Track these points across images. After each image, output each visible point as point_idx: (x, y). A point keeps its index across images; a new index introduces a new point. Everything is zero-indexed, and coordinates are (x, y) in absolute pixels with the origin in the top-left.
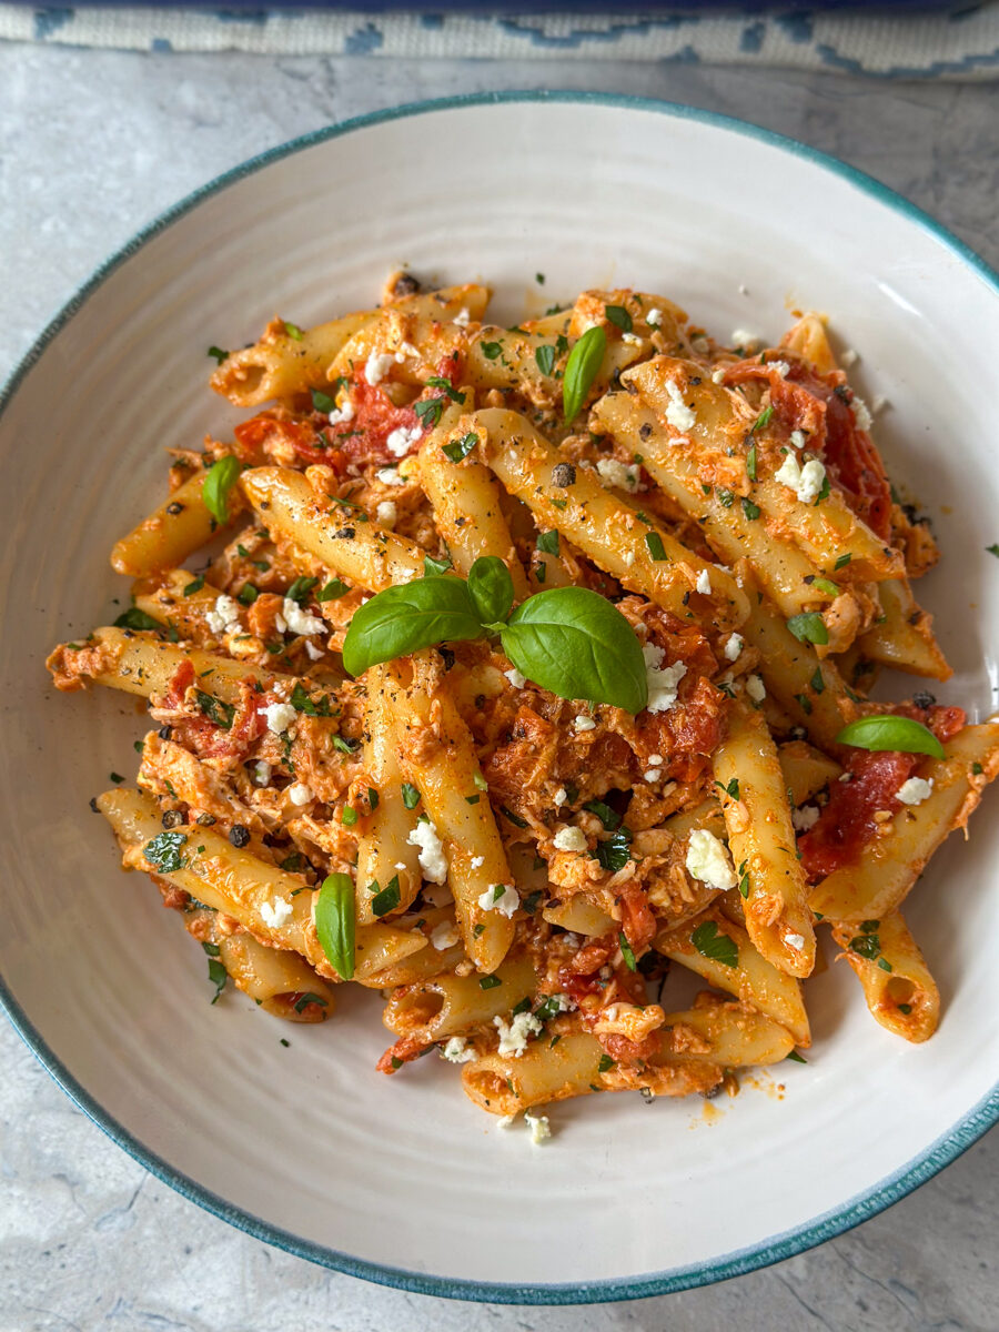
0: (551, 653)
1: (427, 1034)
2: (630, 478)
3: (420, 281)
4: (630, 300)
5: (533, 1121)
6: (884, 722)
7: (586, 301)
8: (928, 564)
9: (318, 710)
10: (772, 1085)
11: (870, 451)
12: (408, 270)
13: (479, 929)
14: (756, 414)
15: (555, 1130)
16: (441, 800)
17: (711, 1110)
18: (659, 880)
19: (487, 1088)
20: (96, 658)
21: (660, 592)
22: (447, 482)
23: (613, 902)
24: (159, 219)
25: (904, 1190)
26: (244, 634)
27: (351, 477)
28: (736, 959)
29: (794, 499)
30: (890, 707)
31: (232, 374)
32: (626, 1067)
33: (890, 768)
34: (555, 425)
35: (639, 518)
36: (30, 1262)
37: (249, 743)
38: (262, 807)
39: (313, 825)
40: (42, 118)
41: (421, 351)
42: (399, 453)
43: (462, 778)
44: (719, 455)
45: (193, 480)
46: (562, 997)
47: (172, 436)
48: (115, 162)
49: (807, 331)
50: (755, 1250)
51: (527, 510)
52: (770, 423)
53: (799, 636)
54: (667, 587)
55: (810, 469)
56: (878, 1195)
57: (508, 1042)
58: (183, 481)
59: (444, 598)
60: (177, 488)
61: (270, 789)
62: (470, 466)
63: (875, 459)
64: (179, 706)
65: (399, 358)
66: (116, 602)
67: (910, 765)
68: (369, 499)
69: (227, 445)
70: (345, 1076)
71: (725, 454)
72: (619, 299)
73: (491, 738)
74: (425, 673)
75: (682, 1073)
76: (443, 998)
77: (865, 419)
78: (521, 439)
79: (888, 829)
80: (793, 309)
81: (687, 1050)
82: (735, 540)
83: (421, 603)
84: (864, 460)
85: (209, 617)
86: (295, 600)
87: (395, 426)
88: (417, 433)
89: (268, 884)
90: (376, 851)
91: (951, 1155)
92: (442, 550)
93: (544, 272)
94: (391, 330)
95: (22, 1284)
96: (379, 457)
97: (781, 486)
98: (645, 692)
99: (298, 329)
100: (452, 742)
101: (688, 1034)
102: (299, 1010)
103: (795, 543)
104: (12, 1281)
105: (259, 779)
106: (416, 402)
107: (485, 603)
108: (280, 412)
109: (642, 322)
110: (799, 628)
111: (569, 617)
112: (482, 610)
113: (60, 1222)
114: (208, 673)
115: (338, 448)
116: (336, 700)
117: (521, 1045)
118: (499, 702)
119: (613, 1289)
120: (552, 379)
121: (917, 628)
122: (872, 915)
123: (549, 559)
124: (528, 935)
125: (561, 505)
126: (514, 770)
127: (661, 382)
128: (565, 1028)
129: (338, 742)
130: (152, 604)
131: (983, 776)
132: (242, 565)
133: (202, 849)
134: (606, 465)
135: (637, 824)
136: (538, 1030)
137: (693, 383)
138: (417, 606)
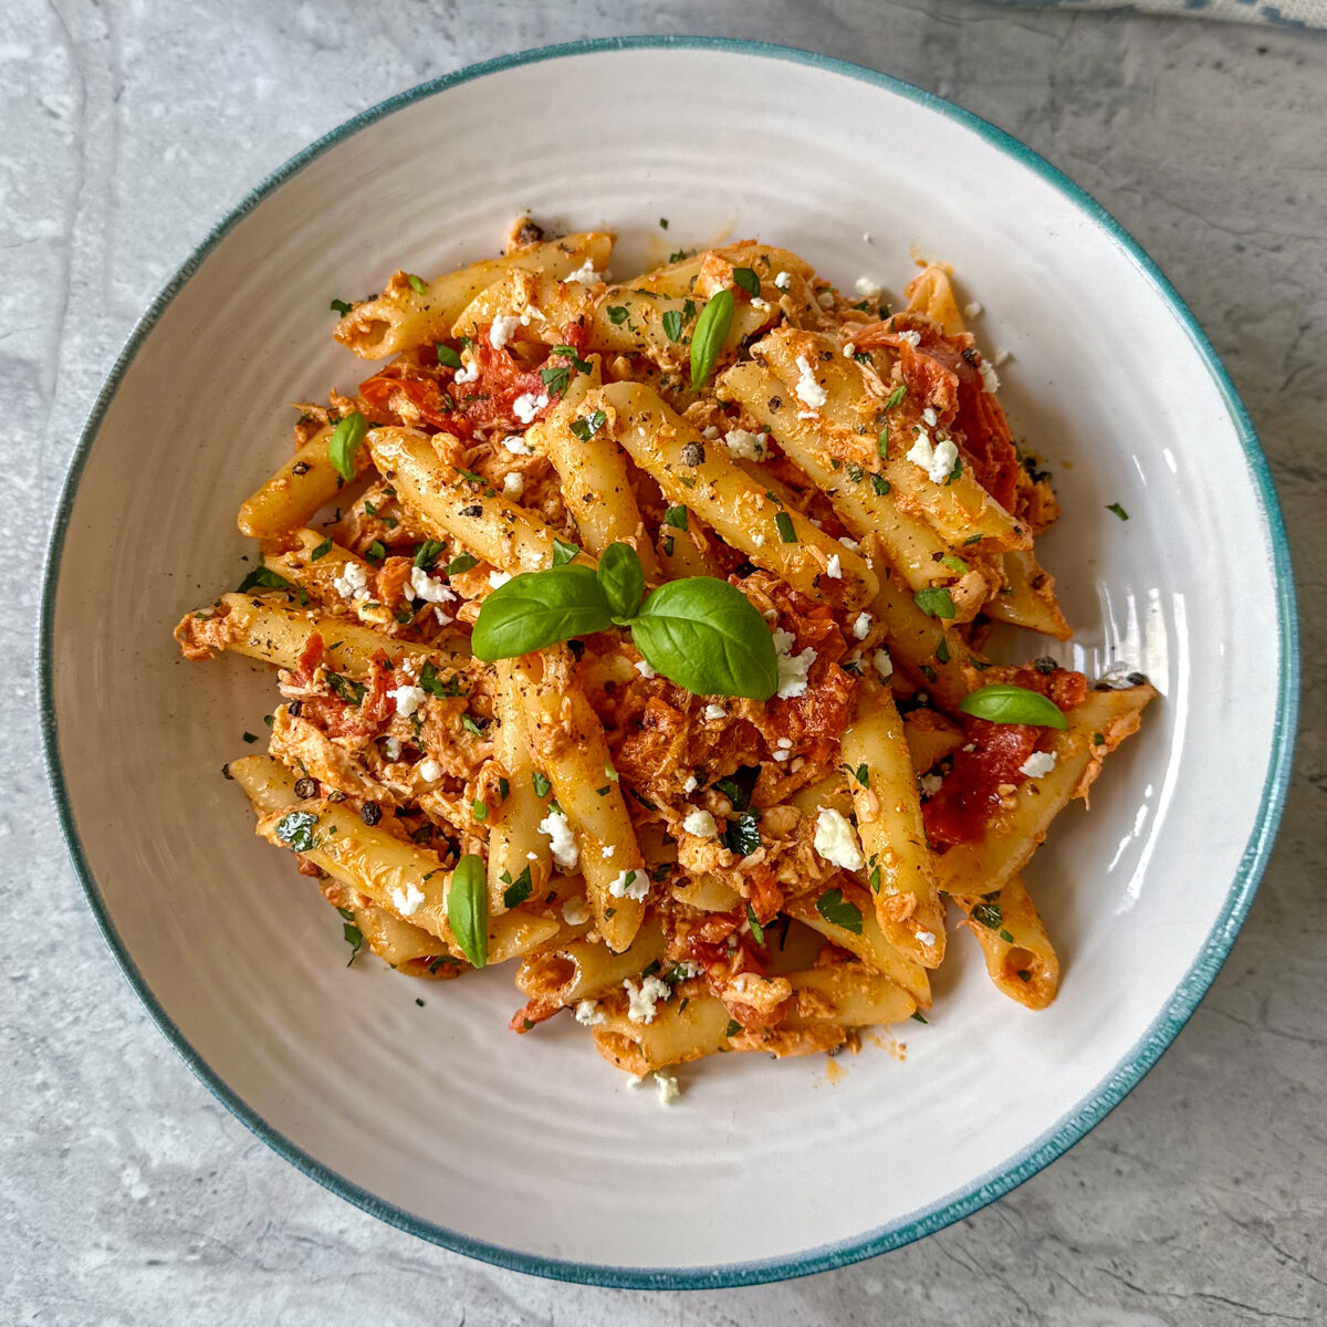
0: (684, 651)
1: (559, 999)
2: (758, 448)
3: (543, 228)
4: (758, 261)
5: (662, 1081)
6: (1009, 696)
7: (714, 263)
8: (1050, 522)
9: (448, 690)
10: (893, 1044)
11: (995, 413)
12: (530, 216)
13: (610, 912)
14: (888, 391)
15: (683, 1088)
16: (572, 792)
17: (834, 1070)
18: (787, 860)
19: (617, 1045)
20: (224, 629)
21: (790, 574)
22: (574, 457)
23: (741, 881)
24: (275, 174)
25: (1026, 1175)
26: (372, 601)
27: (478, 442)
28: (861, 926)
29: (925, 478)
30: (1012, 672)
31: (355, 327)
32: (753, 1032)
33: (1014, 740)
34: (681, 390)
35: (769, 497)
36: (184, 1188)
37: (379, 724)
38: (392, 782)
39: (444, 803)
40: (163, 42)
41: (546, 313)
42: (526, 419)
43: (593, 769)
44: (849, 432)
45: (318, 437)
46: (690, 965)
47: (296, 390)
48: (236, 88)
49: (932, 282)
50: (881, 1233)
51: (655, 484)
52: (903, 400)
53: (925, 610)
54: (797, 570)
55: (944, 449)
56: (1001, 1179)
57: (638, 1006)
58: (309, 437)
59: (574, 595)
60: (303, 445)
61: (401, 765)
62: (598, 441)
63: (1001, 423)
64: (308, 686)
65: (524, 321)
66: (245, 558)
67: (1034, 738)
68: (495, 468)
69: (352, 400)
70: (479, 1033)
71: (855, 432)
72: (747, 260)
73: (620, 724)
74: (555, 669)
75: (807, 1037)
76: (574, 965)
77: (992, 381)
78: (649, 415)
79: (1011, 803)
80: (917, 258)
81: (812, 1015)
82: (863, 514)
83: (552, 601)
84: (990, 424)
85: (338, 583)
86: (423, 568)
87: (521, 391)
88: (543, 401)
89: (400, 868)
90: (507, 840)
91: (1073, 1140)
92: (570, 522)
93: (666, 218)
94: (515, 292)
95: (177, 1209)
96: (504, 422)
97: (913, 466)
98: (776, 678)
99: (421, 281)
100: (583, 737)
101: (813, 1000)
102: (433, 971)
103: (923, 519)
104: (167, 1206)
105: (390, 755)
106: (541, 367)
107: (615, 596)
108: (404, 368)
109: (769, 283)
110: (927, 603)
111: (701, 613)
112: (613, 603)
113: (211, 1150)
114: (337, 645)
115: (464, 413)
116: (465, 679)
117: (650, 1011)
118: (629, 692)
119: (744, 1274)
120: (679, 344)
121: (1039, 592)
122: (993, 885)
123: (677, 533)
124: (656, 898)
125: (690, 483)
126: (645, 760)
127: (792, 357)
128: (693, 992)
129: (468, 724)
130: (280, 564)
131: (1104, 746)
132: (370, 522)
133: (333, 830)
134: (734, 436)
135: (764, 801)
136: (666, 996)
137: (824, 357)
138: (546, 603)
